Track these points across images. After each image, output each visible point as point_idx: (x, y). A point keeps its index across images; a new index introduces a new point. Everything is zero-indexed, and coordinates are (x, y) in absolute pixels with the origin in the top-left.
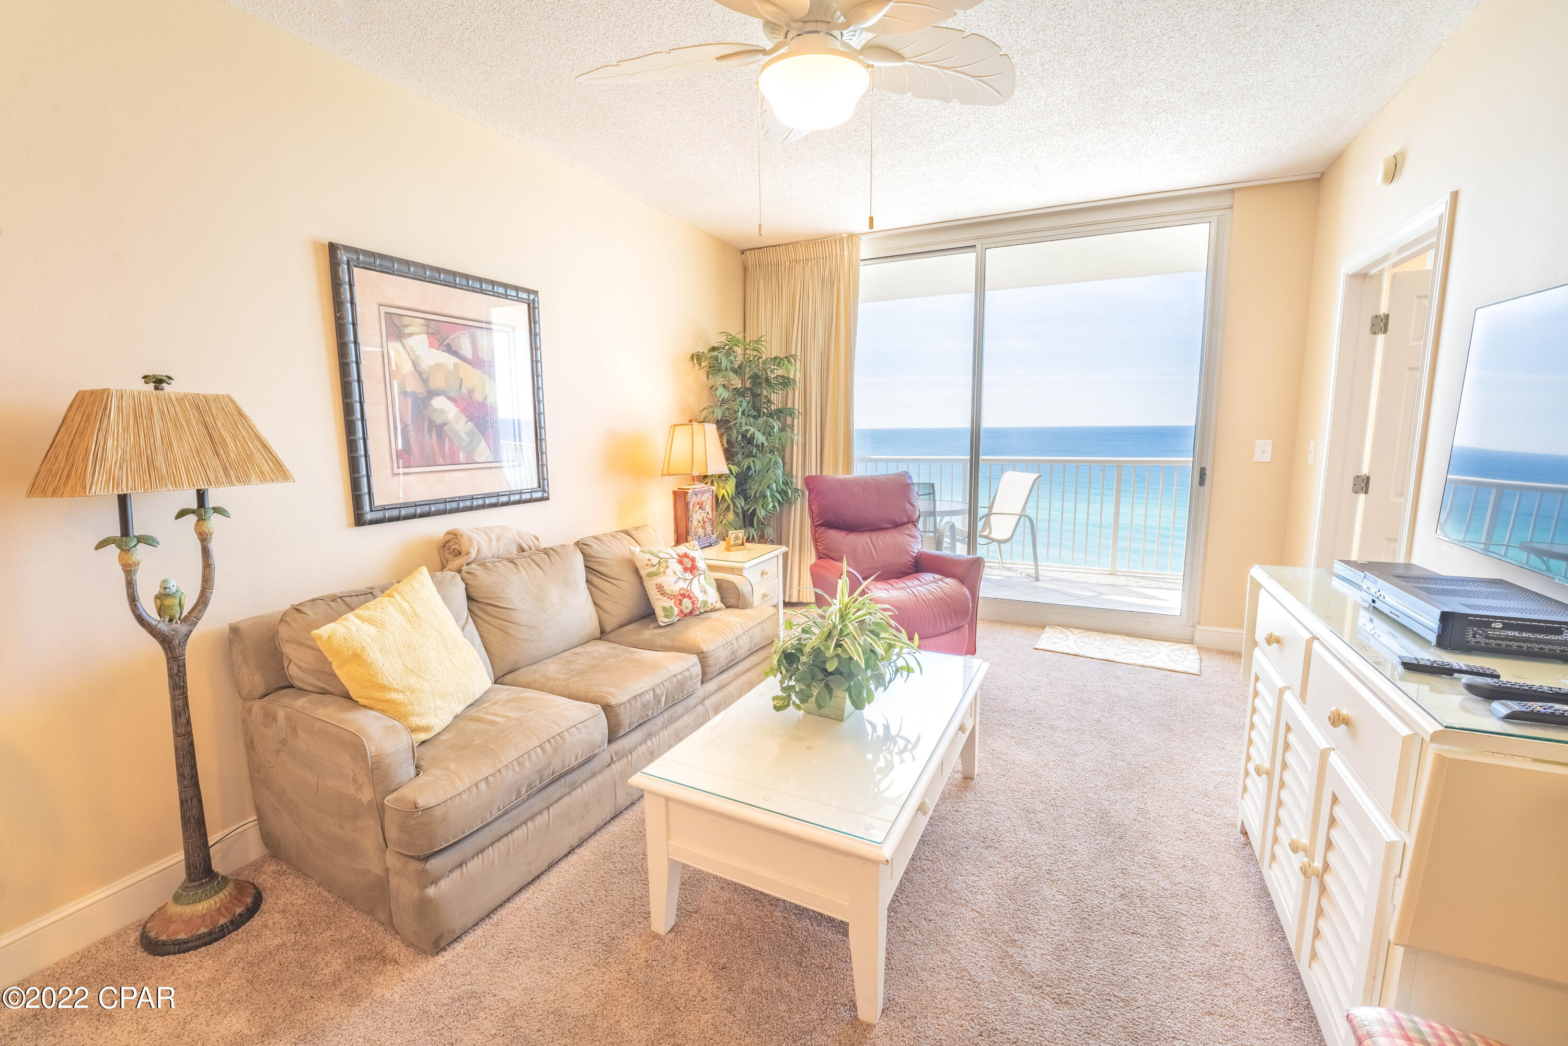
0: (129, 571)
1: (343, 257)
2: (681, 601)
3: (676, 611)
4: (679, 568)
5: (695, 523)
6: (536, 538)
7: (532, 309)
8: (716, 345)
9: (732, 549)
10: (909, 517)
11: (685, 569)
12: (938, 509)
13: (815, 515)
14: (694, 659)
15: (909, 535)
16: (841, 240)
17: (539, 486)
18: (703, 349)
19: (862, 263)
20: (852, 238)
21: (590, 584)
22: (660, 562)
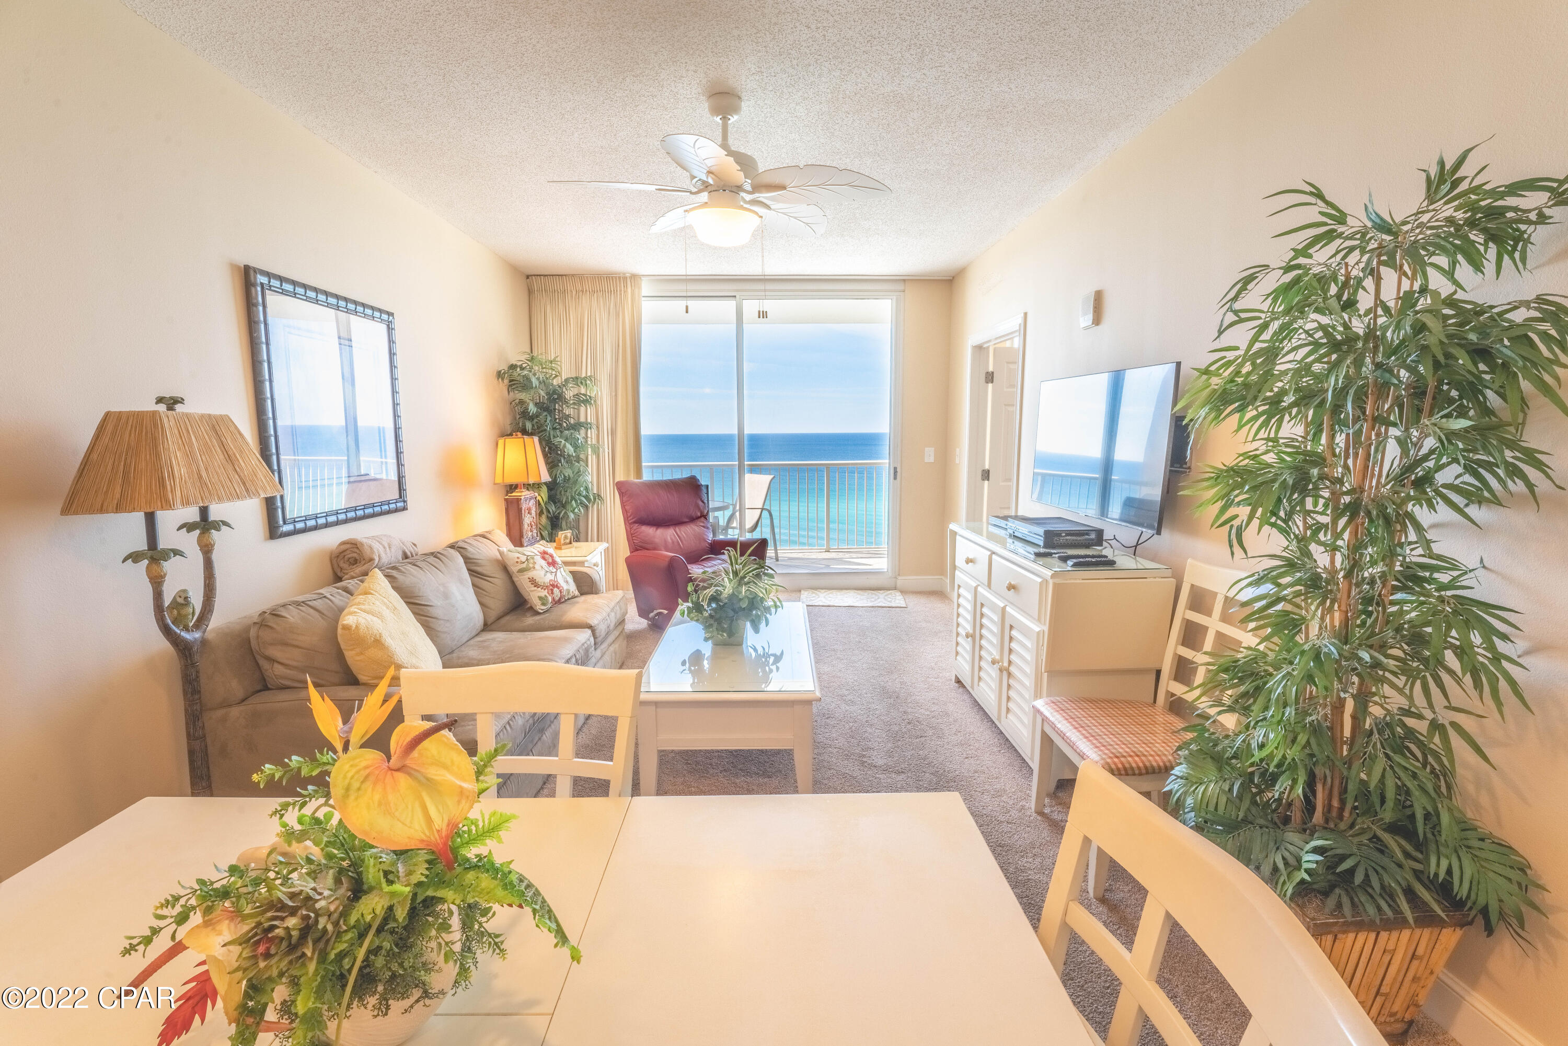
0: (157, 582)
1: (257, 279)
2: (552, 590)
3: (550, 599)
4: (544, 563)
5: (526, 526)
6: (415, 545)
7: (390, 329)
8: (514, 363)
9: (563, 547)
10: (702, 513)
11: (549, 564)
13: (629, 514)
14: (589, 632)
15: (703, 527)
16: (625, 278)
17: (401, 497)
18: (504, 367)
19: (643, 299)
20: (635, 277)
21: (474, 585)
22: (527, 559)
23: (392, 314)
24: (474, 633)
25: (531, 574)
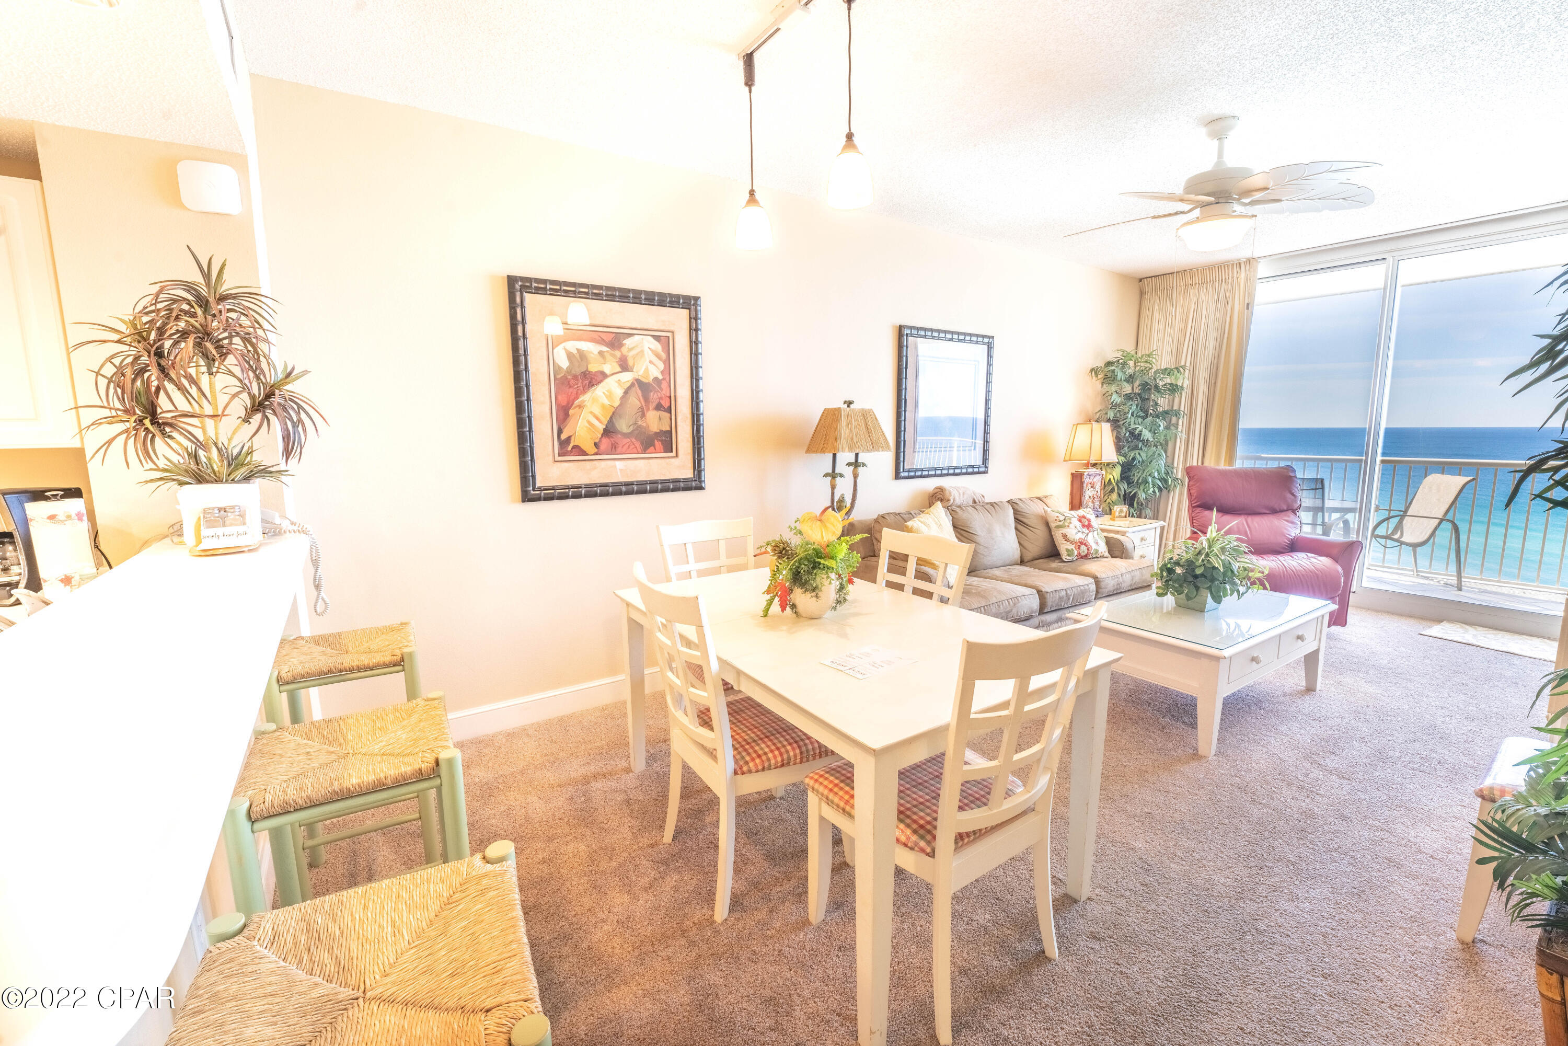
0: (833, 487)
1: (906, 331)
2: (1079, 546)
3: (1076, 552)
4: (1079, 524)
5: (1087, 498)
6: (983, 496)
7: (990, 347)
8: (1111, 360)
9: (1116, 519)
10: (1288, 506)
11: (1084, 526)
12: (1326, 506)
13: (1193, 498)
14: (1092, 580)
15: (1287, 521)
16: (1239, 264)
17: (982, 465)
18: (1100, 363)
19: (1258, 281)
20: (1250, 262)
21: (1016, 528)
22: (1065, 519)
23: (993, 337)
24: (1008, 562)
25: (1064, 531)
